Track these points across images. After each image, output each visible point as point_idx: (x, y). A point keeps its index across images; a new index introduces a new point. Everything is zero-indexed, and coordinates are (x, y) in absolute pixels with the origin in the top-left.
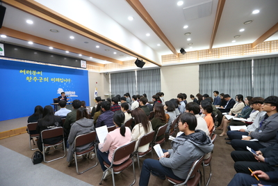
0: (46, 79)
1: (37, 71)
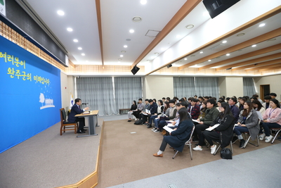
0: (29, 76)
1: (20, 60)
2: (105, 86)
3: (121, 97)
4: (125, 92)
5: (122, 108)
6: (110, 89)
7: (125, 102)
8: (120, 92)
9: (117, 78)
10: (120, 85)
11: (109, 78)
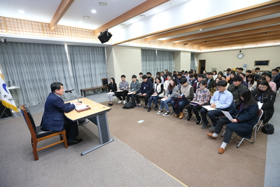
2: (55, 58)
3: (81, 73)
4: (86, 66)
5: (83, 88)
6: (63, 62)
7: (87, 79)
8: (79, 67)
9: (73, 47)
10: (77, 58)
11: (59, 46)
